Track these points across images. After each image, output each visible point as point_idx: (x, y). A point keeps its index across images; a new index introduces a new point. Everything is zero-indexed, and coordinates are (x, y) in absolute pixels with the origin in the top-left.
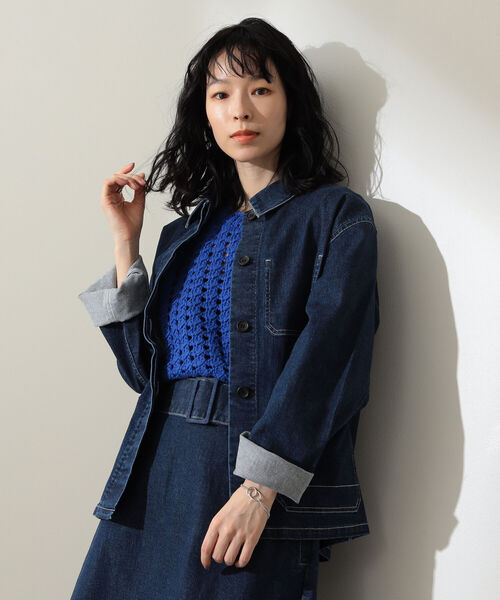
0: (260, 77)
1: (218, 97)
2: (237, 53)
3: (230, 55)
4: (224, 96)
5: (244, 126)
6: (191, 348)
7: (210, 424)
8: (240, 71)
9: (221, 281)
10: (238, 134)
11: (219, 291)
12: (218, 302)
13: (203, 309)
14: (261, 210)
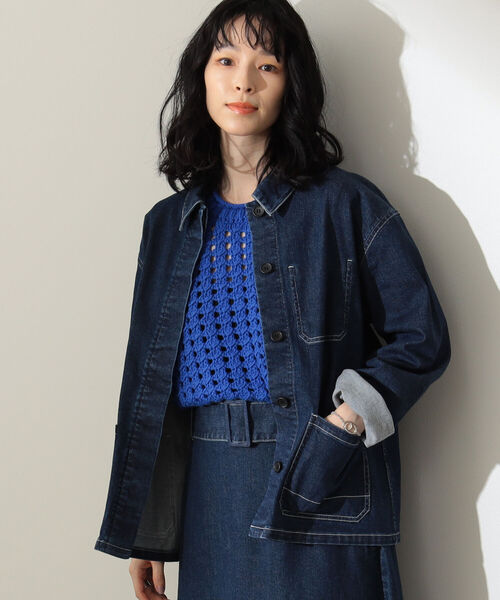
0: (270, 52)
1: (223, 62)
2: (256, 23)
3: (249, 22)
4: (229, 62)
5: (245, 98)
6: (213, 372)
7: (253, 445)
8: (254, 41)
9: (230, 290)
10: (236, 106)
11: (231, 302)
12: (232, 314)
13: (218, 326)
14: (271, 207)
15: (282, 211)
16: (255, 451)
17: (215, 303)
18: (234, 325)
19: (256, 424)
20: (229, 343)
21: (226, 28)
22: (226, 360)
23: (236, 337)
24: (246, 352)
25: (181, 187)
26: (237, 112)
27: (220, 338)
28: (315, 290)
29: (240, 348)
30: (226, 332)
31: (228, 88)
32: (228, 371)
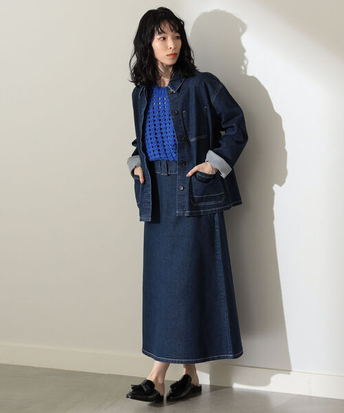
4: (164, 39)
5: (174, 51)
7: (168, 175)
9: (160, 120)
10: (171, 54)
11: (160, 125)
12: (161, 129)
13: (156, 134)
14: (175, 89)
15: (179, 91)
16: (169, 177)
17: (155, 125)
18: (162, 133)
19: (169, 167)
20: (160, 140)
21: (162, 26)
22: (158, 146)
23: (163, 138)
24: (166, 143)
27: (157, 138)
28: (193, 121)
29: (164, 142)
30: (159, 136)
31: (166, 48)
32: (159, 150)
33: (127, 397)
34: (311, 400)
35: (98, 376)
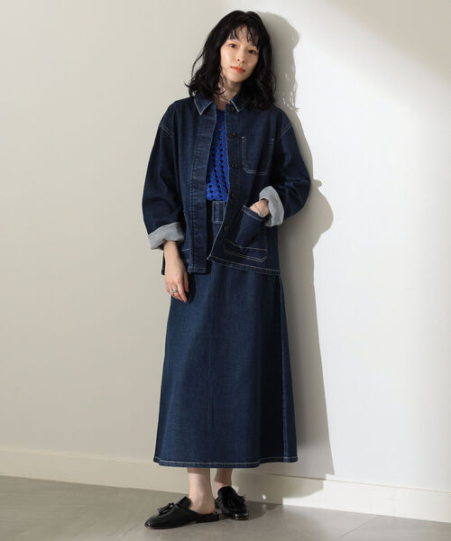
1: (231, 46)
5: (241, 65)
25: (194, 95)
26: (235, 71)
31: (233, 59)
33: (146, 525)
34: (395, 522)
35: (114, 490)
